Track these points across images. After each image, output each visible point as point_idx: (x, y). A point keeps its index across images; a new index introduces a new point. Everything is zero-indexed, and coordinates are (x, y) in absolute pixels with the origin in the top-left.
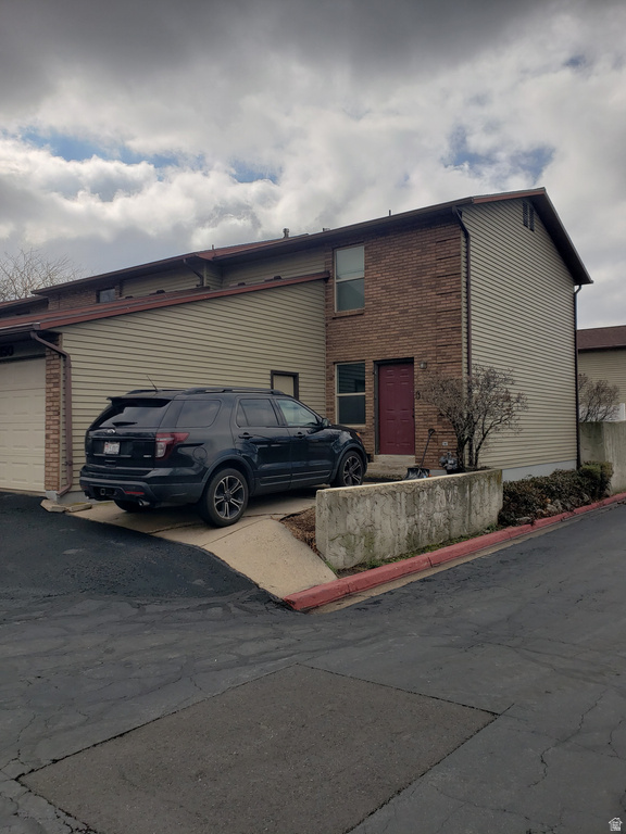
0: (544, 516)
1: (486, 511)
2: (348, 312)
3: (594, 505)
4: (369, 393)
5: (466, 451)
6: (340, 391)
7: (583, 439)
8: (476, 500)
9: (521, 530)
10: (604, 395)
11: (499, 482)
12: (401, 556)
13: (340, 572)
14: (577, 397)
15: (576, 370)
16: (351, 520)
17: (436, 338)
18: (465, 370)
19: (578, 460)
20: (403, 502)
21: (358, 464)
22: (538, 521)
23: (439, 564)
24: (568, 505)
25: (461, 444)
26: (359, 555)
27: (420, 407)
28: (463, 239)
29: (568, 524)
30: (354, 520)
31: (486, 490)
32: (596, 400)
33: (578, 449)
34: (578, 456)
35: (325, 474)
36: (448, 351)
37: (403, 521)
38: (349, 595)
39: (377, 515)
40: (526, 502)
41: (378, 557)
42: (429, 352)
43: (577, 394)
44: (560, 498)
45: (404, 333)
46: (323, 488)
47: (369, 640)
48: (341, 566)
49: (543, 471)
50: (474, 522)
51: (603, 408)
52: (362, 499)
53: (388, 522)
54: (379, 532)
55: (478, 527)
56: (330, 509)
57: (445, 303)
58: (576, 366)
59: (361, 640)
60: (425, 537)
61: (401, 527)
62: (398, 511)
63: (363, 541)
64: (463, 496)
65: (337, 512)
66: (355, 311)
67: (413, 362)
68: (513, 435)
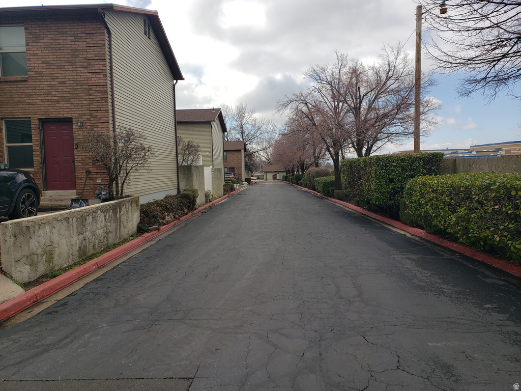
0: (165, 224)
1: (130, 225)
2: (12, 78)
3: (190, 214)
4: (35, 143)
5: (114, 186)
6: (9, 142)
7: (181, 176)
8: (124, 218)
9: (153, 235)
10: (191, 149)
11: (137, 205)
12: (75, 264)
13: (26, 285)
14: (177, 150)
15: (176, 133)
16: (33, 244)
17: (90, 104)
18: (112, 129)
19: (178, 189)
20: (75, 225)
21: (33, 198)
22: (162, 228)
23: (103, 266)
24: (177, 216)
25: (111, 181)
26: (42, 269)
27: (78, 155)
28: (106, 34)
29: (178, 227)
30: (36, 244)
31: (130, 210)
32: (187, 153)
33: (178, 182)
34: (178, 186)
35: (5, 208)
36: (99, 115)
37: (75, 238)
38: (36, 302)
39: (55, 237)
40: (153, 217)
41: (57, 268)
42: (84, 115)
43: (177, 148)
44: (172, 212)
45: (64, 99)
46: (6, 220)
47: (68, 340)
48: (26, 280)
49: (160, 196)
50: (123, 233)
51: (191, 157)
52: (42, 225)
53: (64, 241)
54: (57, 249)
55: (125, 236)
56: (15, 236)
57: (95, 80)
58: (176, 131)
59: (60, 341)
60: (91, 248)
61: (73, 243)
62: (71, 231)
63: (44, 258)
64: (116, 216)
65: (21, 239)
66: (19, 78)
67: (72, 121)
68: (146, 174)
